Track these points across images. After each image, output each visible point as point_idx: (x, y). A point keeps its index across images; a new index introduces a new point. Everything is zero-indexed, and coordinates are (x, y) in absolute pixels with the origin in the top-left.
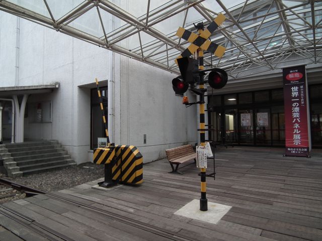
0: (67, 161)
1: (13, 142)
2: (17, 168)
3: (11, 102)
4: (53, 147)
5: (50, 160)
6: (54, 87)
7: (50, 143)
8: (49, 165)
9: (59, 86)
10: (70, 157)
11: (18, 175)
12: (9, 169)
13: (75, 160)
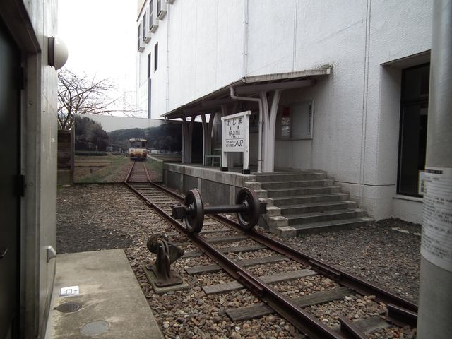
0: (356, 213)
1: (259, 172)
2: (285, 220)
3: (258, 103)
4: (321, 184)
5: (326, 208)
6: (324, 73)
7: (315, 176)
8: (329, 218)
9: (332, 71)
10: (357, 206)
11: (290, 234)
12: (273, 221)
13: (370, 213)
